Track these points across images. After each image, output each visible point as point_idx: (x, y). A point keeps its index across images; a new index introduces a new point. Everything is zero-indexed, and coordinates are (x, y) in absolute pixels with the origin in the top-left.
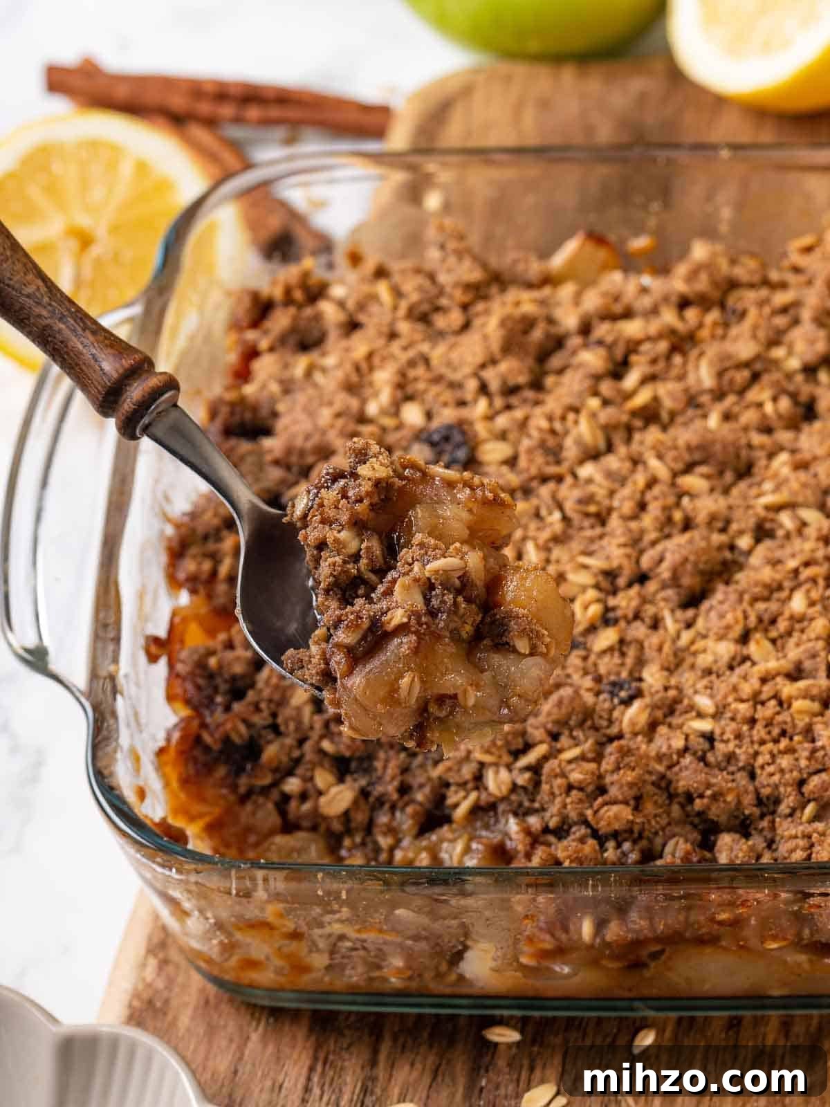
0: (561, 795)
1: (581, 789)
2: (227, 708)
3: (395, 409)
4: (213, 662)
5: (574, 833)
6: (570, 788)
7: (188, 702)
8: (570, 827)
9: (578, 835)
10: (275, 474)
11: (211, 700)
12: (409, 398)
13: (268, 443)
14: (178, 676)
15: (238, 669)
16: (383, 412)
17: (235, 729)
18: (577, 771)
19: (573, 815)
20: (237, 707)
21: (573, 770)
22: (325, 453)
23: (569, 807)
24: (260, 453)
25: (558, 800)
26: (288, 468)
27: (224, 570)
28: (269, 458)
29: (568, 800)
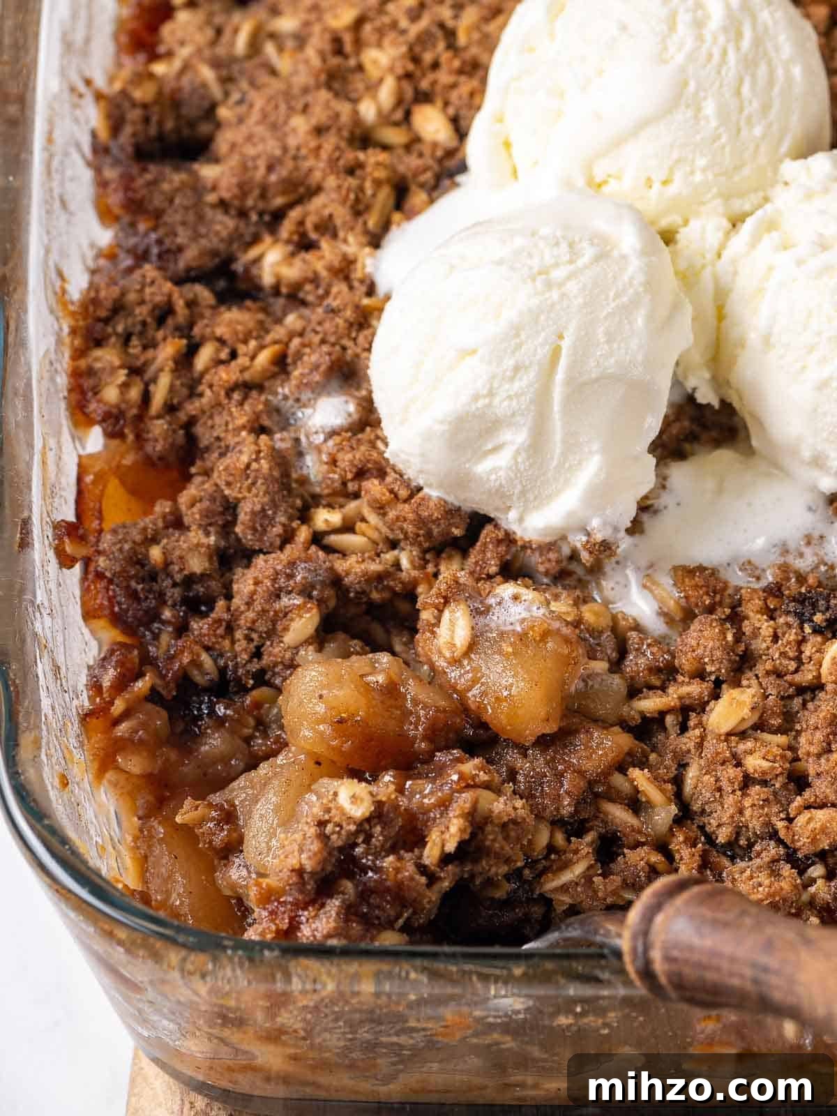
0: (734, 791)
1: (764, 783)
2: (182, 629)
3: (403, 114)
4: (156, 553)
5: (758, 855)
6: (747, 781)
7: (117, 620)
8: (751, 845)
9: (766, 857)
10: (224, 224)
11: (154, 616)
12: (424, 97)
13: (208, 172)
14: (100, 576)
15: (197, 565)
16: (385, 119)
17: (196, 663)
18: (757, 754)
19: (756, 825)
20: (199, 626)
21: (751, 752)
22: (302, 191)
23: (748, 813)
24: (197, 188)
25: (729, 800)
26: (243, 214)
27: (160, 394)
28: (211, 198)
29: (747, 802)
